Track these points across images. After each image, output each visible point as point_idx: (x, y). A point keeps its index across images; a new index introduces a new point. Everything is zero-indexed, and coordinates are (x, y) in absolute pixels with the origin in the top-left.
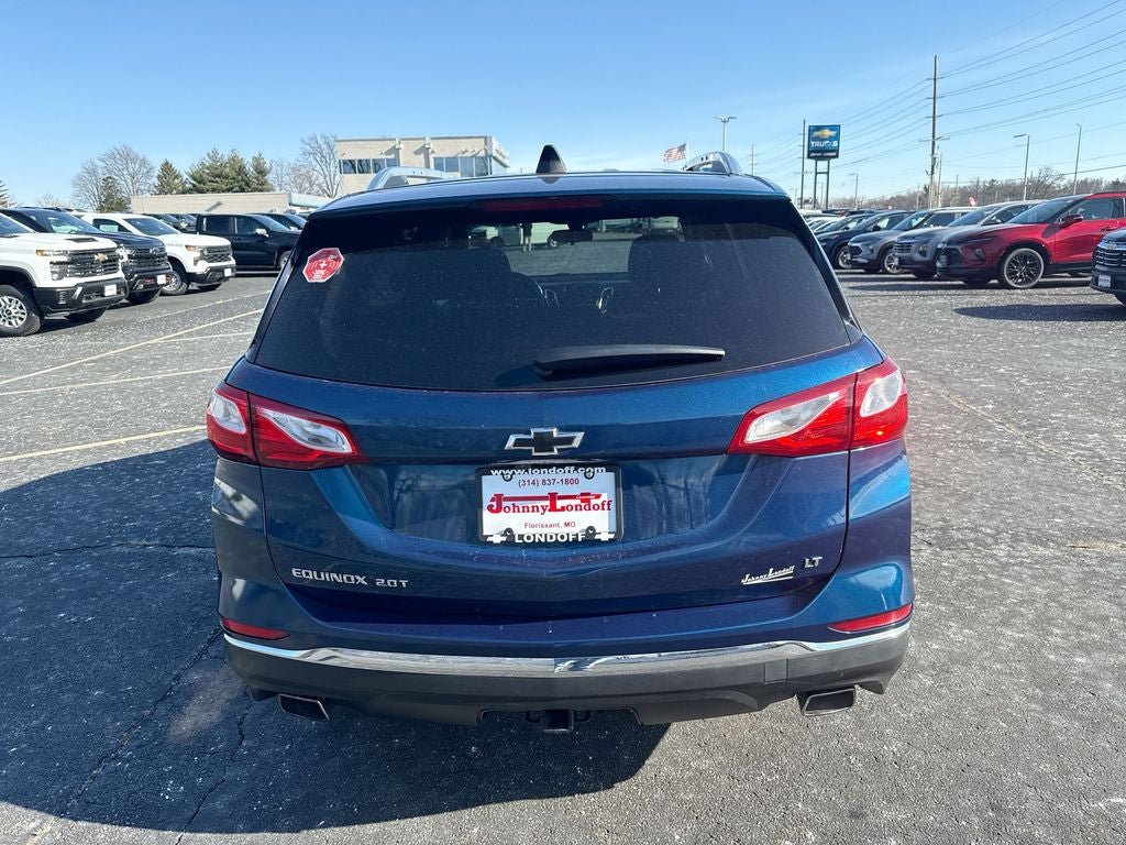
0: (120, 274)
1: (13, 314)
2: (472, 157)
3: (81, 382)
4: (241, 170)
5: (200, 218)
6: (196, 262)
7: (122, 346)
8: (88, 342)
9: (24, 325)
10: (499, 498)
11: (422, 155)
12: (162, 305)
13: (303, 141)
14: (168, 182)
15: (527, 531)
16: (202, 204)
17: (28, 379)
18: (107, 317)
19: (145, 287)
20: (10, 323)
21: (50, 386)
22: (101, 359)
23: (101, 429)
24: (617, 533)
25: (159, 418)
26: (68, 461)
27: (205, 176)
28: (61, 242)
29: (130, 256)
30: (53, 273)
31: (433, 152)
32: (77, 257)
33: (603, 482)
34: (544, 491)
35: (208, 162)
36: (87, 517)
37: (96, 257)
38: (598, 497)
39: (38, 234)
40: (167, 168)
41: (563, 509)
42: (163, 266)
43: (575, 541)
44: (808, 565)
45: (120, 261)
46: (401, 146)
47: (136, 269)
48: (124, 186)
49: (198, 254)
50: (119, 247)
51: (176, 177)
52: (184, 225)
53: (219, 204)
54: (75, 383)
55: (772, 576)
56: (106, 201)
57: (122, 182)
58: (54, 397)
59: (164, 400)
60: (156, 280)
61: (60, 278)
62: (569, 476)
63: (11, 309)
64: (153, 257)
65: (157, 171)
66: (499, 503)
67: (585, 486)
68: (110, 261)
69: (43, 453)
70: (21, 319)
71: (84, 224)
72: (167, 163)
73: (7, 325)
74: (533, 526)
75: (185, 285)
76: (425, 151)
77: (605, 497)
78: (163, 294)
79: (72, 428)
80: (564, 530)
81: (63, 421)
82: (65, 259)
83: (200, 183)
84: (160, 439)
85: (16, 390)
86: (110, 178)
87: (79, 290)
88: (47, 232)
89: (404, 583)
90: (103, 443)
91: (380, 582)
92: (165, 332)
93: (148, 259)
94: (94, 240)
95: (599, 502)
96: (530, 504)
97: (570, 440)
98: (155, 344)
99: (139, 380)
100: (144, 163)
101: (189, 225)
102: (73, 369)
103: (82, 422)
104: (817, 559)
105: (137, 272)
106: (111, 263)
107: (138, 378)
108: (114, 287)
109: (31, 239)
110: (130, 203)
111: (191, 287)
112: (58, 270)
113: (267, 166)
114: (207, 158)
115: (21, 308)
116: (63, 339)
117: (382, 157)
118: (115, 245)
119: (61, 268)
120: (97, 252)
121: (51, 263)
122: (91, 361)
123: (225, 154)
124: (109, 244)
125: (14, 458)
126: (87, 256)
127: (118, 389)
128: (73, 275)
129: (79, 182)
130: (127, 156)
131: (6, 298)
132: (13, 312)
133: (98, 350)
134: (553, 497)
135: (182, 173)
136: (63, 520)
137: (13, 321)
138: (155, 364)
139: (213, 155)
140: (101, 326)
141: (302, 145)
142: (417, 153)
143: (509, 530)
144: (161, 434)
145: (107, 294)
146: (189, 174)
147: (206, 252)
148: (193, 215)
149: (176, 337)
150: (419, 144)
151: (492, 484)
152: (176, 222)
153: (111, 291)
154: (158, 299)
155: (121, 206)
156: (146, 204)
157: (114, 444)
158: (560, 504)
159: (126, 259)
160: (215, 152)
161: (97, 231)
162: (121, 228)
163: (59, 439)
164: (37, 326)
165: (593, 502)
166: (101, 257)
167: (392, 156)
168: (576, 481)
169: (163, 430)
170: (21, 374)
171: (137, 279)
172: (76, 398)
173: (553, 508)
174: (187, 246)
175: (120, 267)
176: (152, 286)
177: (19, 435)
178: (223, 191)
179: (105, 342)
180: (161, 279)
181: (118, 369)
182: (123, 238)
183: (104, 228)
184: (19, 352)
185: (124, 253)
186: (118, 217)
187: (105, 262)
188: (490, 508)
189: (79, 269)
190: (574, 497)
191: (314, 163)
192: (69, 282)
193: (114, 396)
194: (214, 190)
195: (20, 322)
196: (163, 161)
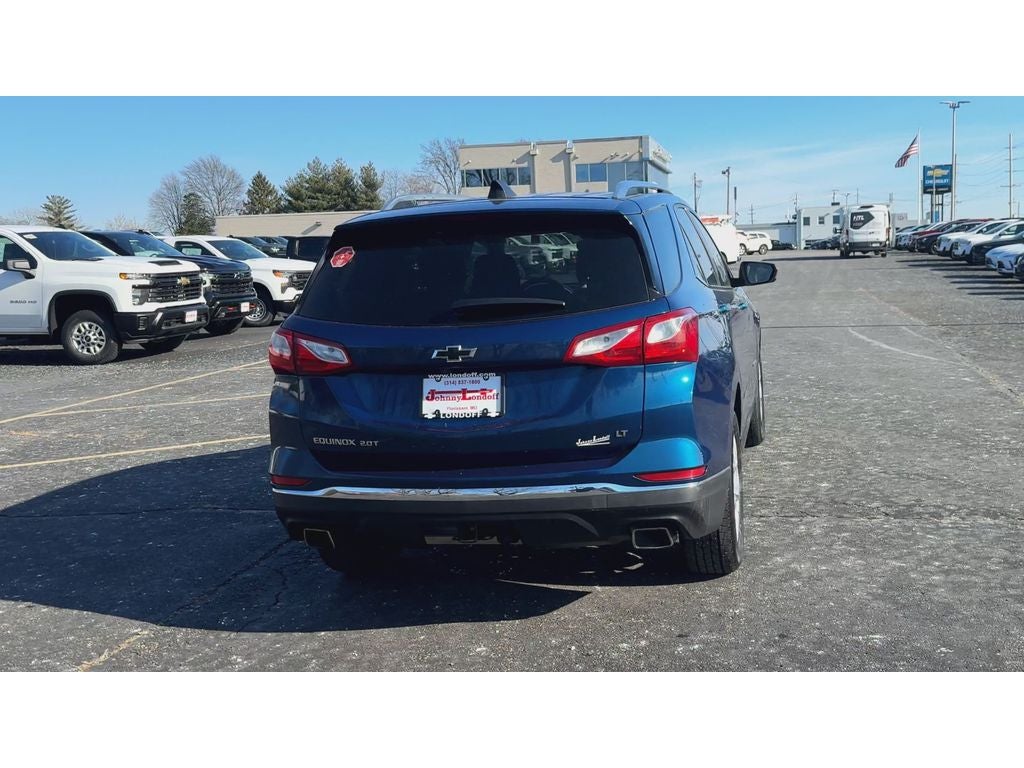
0: (202, 299)
1: (92, 340)
2: (624, 162)
3: (160, 403)
4: (347, 183)
5: (292, 240)
6: (283, 290)
7: (200, 373)
8: (166, 370)
9: (101, 353)
10: (433, 392)
11: (562, 162)
12: (245, 336)
13: (423, 147)
14: (260, 199)
15: (448, 412)
16: (298, 225)
17: (109, 400)
18: (185, 347)
19: (227, 315)
20: (89, 350)
21: (130, 405)
22: (179, 384)
23: (179, 436)
24: (501, 413)
25: (234, 429)
26: (150, 458)
27: (303, 191)
28: (143, 265)
29: (213, 282)
30: (135, 297)
31: (575, 158)
32: (159, 281)
33: (494, 382)
34: (459, 387)
35: (308, 174)
36: (169, 492)
37: (179, 281)
38: (491, 391)
39: (121, 257)
40: (260, 182)
41: (470, 398)
42: (247, 292)
43: (476, 417)
44: (618, 436)
45: (203, 286)
46: (537, 152)
47: (219, 295)
48: (209, 204)
49: (287, 280)
50: (202, 271)
51: (270, 193)
52: (275, 250)
53: (318, 225)
54: (154, 403)
55: (594, 441)
56: (186, 222)
57: (207, 200)
58: (135, 413)
59: (240, 416)
60: (239, 307)
61: (141, 303)
62: (474, 379)
63: (90, 335)
64: (237, 282)
65: (248, 185)
66: (433, 395)
67: (483, 384)
68: (192, 285)
69: (128, 452)
70: (100, 346)
71: (166, 247)
72: (259, 176)
73: (85, 352)
74: (452, 409)
75: (270, 315)
76: (565, 156)
77: (495, 392)
78: (247, 325)
79: (153, 436)
80: (469, 411)
81: (145, 431)
82: (147, 282)
83: (297, 199)
84: (233, 443)
85: (98, 408)
86: (193, 194)
87: (160, 315)
88: (129, 255)
89: (376, 443)
90: (182, 446)
91: (363, 443)
92: (246, 360)
93: (233, 284)
94: (178, 263)
95: (491, 394)
96: (451, 395)
97: (468, 353)
98: (235, 372)
99: (215, 401)
100: (233, 176)
101: (281, 249)
102: (152, 392)
103: (162, 432)
104: (624, 432)
105: (219, 299)
106: (193, 288)
107: (215, 400)
108: (195, 313)
109: (113, 263)
110: (214, 225)
111: (277, 318)
112: (139, 294)
113: (379, 178)
114: (307, 170)
115: (100, 334)
116: (141, 368)
117: (514, 165)
118: (198, 268)
119: (143, 292)
120: (179, 275)
121: (134, 287)
122: (170, 386)
123: (329, 164)
124: (193, 267)
125: (104, 456)
126: (170, 280)
127: (195, 408)
128: (154, 300)
129: (158, 200)
130: (213, 169)
131: (86, 325)
132: (93, 338)
133: (175, 376)
134: (464, 392)
135: (277, 188)
136: (148, 493)
137: (92, 348)
138: (233, 388)
139: (315, 166)
140: (180, 355)
141: (422, 152)
142: (555, 160)
143: (438, 411)
144: (235, 440)
145: (188, 320)
146: (284, 189)
147: (295, 278)
148: (285, 237)
149: (255, 365)
150: (560, 149)
151: (429, 384)
152: (267, 246)
153: (191, 317)
154: (240, 331)
155: (205, 228)
156: (232, 226)
157: (191, 447)
158: (468, 395)
159: (208, 284)
160: (317, 162)
161: (179, 254)
162: (205, 251)
163: (140, 444)
164: (115, 354)
165: (488, 394)
166: (183, 281)
167: (525, 165)
168: (479, 382)
169: (237, 437)
170: (102, 395)
171: (219, 306)
172: (153, 414)
173: (464, 398)
174: (274, 272)
175: (202, 293)
176: (234, 314)
177: (105, 441)
178: (325, 210)
179: (184, 370)
180: (245, 307)
181: (195, 392)
182: (206, 261)
183: (186, 252)
184: (97, 377)
185: (207, 278)
186: (202, 240)
187: (187, 286)
188: (427, 398)
189: (159, 294)
190: (477, 391)
191: (436, 173)
192: (150, 307)
193: (191, 413)
194: (314, 208)
195: (98, 349)
196: (255, 174)
